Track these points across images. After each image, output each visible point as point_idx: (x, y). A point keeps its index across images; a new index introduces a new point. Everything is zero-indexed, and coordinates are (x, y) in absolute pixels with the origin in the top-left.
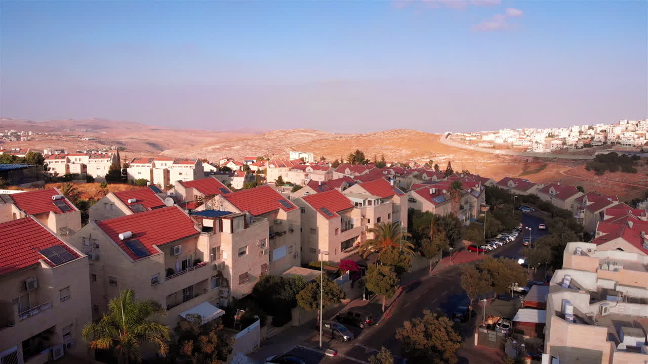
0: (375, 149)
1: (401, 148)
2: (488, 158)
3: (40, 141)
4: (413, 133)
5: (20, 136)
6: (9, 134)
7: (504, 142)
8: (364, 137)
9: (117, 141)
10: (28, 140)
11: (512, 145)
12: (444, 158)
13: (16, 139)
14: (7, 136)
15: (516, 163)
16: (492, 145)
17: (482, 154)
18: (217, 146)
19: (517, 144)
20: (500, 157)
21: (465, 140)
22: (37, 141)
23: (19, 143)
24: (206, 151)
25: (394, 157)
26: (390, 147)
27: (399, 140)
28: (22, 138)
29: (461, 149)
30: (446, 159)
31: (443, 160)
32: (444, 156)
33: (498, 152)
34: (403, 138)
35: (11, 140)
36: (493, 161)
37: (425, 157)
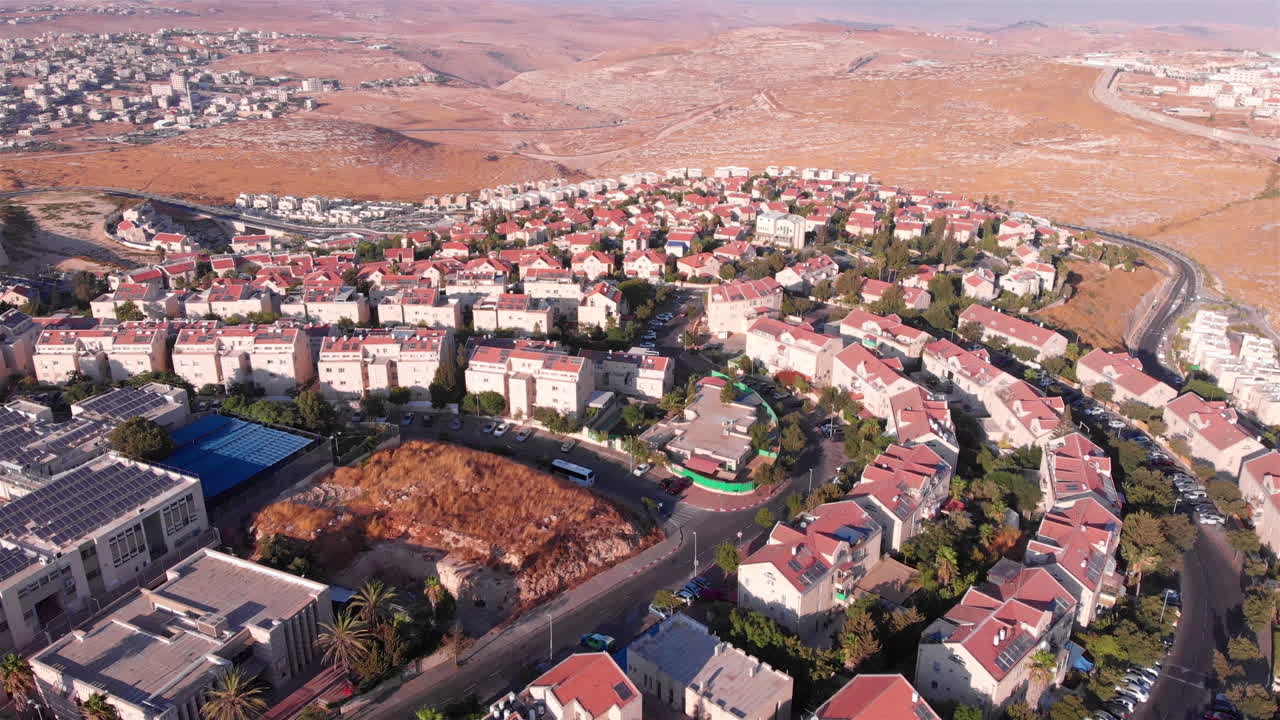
0: (949, 108)
1: (1006, 111)
2: (1193, 149)
3: (293, 52)
4: (1037, 68)
5: (256, 41)
6: (236, 37)
7: (1236, 105)
8: (930, 74)
9: (432, 49)
10: (272, 51)
11: (1253, 116)
12: (1096, 143)
13: (249, 49)
14: (232, 42)
15: (1255, 164)
16: (1207, 114)
17: (1183, 137)
18: (620, 69)
19: (1264, 113)
20: (1220, 148)
21: (1151, 93)
22: (289, 53)
23: (255, 59)
24: (600, 79)
25: (987, 134)
26: (983, 105)
27: (1005, 86)
28: (261, 47)
29: (1140, 122)
30: (1100, 147)
31: (1095, 148)
32: (1099, 139)
33: (1217, 134)
34: (1015, 81)
35: (241, 52)
36: (1205, 157)
37: (1056, 140)
